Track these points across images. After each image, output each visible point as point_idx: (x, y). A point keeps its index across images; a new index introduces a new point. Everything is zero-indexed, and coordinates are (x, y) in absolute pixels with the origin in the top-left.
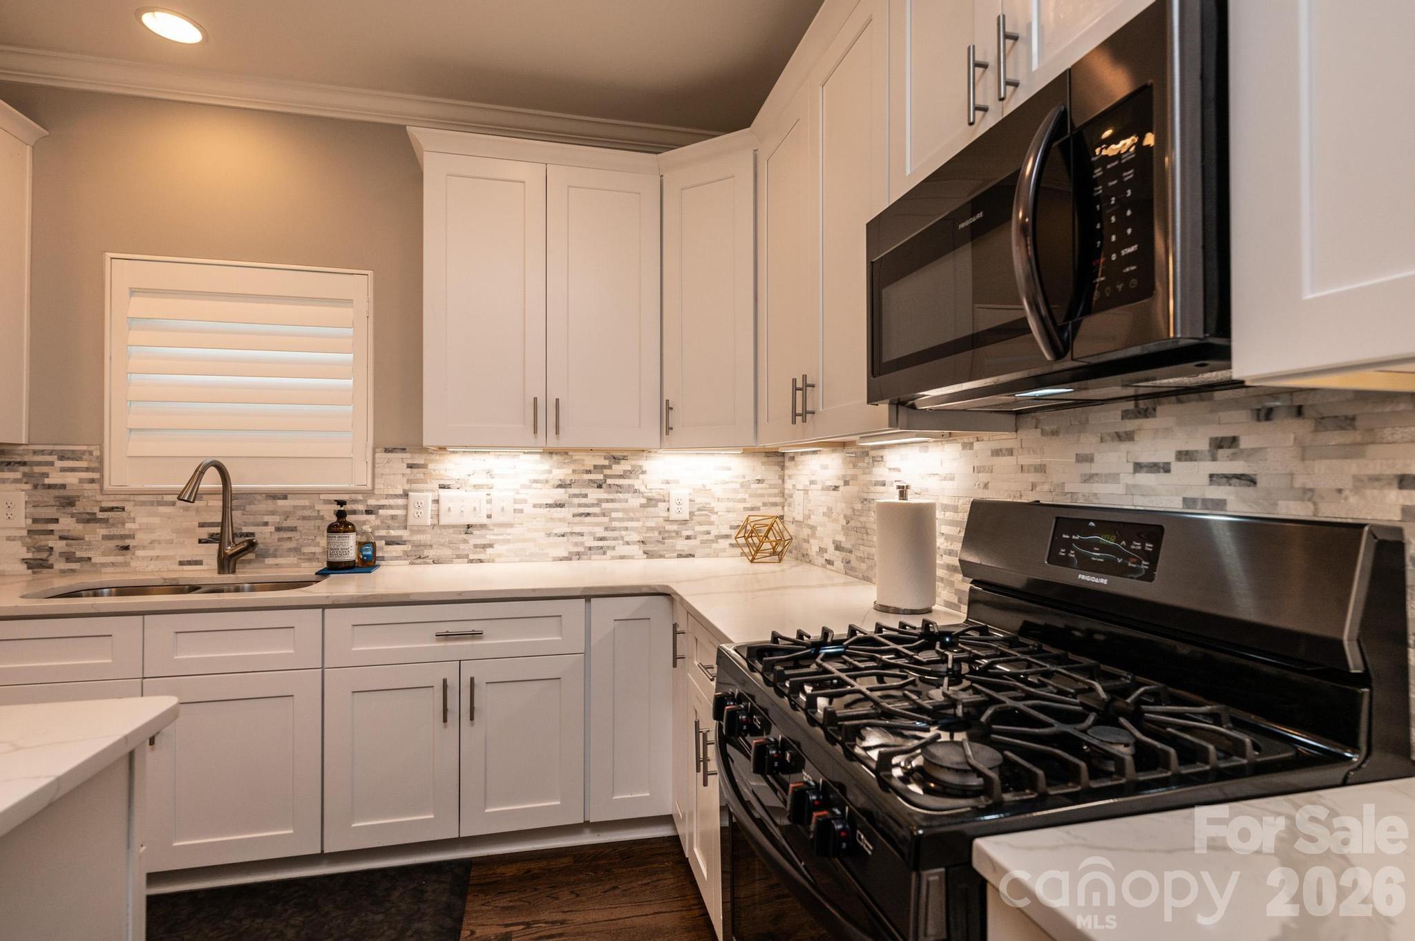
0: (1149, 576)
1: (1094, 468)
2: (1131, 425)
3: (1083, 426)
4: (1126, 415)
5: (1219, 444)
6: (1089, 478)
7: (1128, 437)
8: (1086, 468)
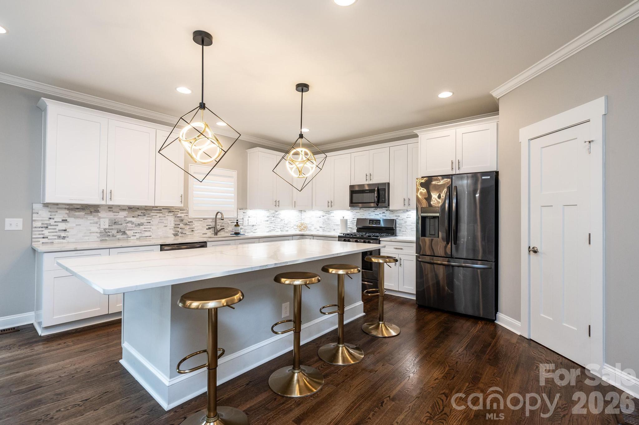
0: (380, 224)
1: (371, 215)
2: (374, 210)
5: (383, 213)
6: (370, 216)
7: (374, 212)
8: (369, 215)
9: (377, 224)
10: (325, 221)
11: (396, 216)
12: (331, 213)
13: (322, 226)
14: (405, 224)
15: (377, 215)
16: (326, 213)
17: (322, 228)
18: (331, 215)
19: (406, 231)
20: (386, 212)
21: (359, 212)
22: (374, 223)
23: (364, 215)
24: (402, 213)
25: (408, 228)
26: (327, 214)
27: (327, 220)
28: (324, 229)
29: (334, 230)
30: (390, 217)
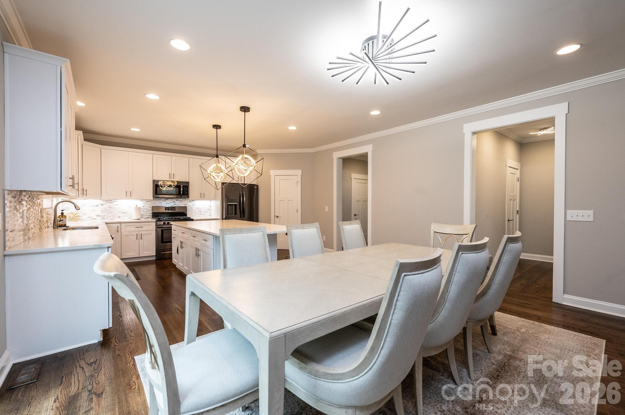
0: (175, 210)
1: (162, 203)
3: (160, 200)
4: (165, 199)
5: (173, 202)
6: (161, 204)
7: (165, 201)
8: (161, 203)
9: (173, 210)
10: (106, 209)
11: (184, 204)
12: (114, 201)
13: (101, 214)
14: (191, 210)
15: (168, 203)
16: (106, 202)
17: (101, 217)
18: (114, 204)
19: (192, 214)
20: (176, 201)
21: (150, 202)
22: (170, 210)
23: (155, 203)
24: (189, 202)
25: (193, 212)
26: (109, 203)
27: (109, 208)
28: (103, 217)
29: (119, 217)
30: (179, 205)
